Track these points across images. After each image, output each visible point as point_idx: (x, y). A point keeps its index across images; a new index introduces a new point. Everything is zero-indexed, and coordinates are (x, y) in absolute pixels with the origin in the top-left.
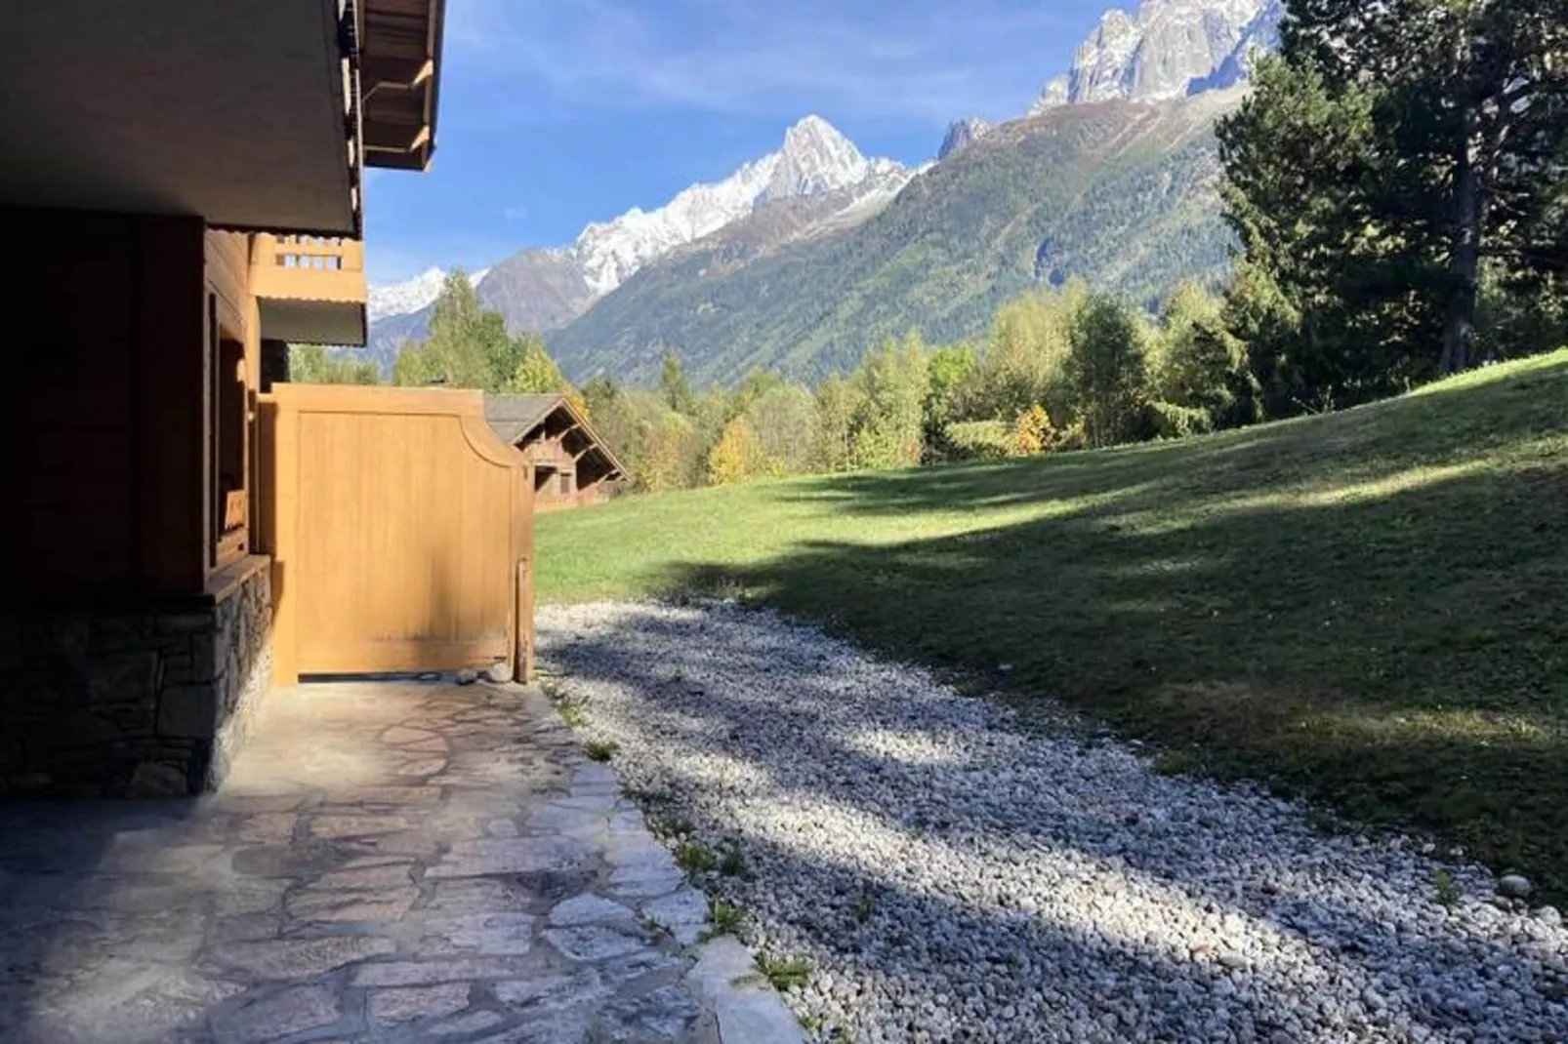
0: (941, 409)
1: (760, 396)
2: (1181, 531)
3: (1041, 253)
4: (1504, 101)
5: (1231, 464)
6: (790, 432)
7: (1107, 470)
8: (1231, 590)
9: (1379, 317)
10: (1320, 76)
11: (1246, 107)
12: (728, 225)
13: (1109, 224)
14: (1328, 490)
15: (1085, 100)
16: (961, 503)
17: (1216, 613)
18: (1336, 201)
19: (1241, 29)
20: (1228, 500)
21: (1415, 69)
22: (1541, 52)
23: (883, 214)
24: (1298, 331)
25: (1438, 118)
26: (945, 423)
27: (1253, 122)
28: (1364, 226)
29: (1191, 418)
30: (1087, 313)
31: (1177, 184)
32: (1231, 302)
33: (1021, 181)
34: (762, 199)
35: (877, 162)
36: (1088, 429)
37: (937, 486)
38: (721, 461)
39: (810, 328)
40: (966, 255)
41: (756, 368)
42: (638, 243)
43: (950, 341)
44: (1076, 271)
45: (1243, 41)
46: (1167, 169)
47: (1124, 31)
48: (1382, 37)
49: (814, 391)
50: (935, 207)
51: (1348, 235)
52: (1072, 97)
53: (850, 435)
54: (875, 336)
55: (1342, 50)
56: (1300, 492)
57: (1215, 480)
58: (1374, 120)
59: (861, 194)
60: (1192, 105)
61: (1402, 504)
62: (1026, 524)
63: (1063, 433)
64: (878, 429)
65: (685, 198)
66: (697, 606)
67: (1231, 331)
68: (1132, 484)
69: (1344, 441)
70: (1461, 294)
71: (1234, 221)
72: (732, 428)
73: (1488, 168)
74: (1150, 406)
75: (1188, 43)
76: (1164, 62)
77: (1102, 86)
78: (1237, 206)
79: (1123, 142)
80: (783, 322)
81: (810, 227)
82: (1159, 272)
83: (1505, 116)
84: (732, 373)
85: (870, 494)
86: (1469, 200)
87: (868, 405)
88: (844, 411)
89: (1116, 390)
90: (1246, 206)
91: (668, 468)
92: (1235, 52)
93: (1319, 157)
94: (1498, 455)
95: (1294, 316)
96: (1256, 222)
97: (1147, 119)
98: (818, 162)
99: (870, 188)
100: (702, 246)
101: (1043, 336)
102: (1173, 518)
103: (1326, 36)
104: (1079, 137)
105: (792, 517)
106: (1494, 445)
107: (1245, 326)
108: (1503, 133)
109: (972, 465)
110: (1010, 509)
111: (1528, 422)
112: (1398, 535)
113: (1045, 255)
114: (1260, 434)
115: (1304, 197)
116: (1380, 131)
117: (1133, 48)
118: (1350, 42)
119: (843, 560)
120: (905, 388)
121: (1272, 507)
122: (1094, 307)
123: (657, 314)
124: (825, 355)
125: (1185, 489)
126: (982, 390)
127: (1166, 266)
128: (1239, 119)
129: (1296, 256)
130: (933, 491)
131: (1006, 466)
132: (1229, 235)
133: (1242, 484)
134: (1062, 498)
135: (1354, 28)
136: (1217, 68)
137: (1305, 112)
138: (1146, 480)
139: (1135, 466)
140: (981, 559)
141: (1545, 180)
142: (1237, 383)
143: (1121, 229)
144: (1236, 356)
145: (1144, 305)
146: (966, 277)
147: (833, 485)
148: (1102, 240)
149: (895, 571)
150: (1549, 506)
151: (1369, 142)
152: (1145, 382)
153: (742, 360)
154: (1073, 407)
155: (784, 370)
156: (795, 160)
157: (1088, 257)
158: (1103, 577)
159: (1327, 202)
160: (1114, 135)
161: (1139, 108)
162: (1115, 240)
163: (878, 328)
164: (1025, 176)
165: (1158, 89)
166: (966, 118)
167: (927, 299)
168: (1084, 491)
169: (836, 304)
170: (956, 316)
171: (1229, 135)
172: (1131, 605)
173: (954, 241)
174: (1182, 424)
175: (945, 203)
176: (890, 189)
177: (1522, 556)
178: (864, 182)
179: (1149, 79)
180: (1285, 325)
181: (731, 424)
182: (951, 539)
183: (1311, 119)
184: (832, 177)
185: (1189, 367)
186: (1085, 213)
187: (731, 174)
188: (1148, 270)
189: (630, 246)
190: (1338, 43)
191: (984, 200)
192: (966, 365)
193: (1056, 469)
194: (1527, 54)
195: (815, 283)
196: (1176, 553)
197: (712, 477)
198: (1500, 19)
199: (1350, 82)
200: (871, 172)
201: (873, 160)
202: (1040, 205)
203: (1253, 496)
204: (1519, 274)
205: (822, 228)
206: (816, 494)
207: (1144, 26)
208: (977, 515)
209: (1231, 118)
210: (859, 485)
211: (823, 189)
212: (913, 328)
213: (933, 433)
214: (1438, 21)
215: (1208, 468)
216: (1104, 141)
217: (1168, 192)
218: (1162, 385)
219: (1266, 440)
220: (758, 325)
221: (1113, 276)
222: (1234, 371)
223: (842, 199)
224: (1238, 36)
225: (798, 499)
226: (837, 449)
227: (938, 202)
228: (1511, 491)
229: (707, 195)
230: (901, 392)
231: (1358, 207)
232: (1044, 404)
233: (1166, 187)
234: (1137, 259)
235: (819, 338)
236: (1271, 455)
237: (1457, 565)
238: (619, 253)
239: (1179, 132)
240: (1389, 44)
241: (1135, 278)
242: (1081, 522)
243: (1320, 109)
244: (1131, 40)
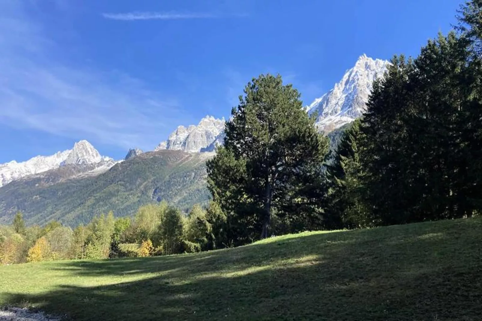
0: (117, 238)
1: (53, 230)
2: (187, 284)
3: (155, 192)
4: (277, 167)
5: (203, 263)
6: (62, 243)
7: (168, 263)
8: (200, 305)
9: (247, 221)
10: (234, 153)
11: (215, 159)
12: (49, 170)
13: (176, 185)
14: (229, 272)
15: (171, 149)
16: (120, 273)
17: (195, 312)
18: (237, 187)
19: (215, 137)
20: (202, 275)
21: (256, 156)
22: (285, 156)
23: (105, 173)
24: (226, 222)
25: (262, 169)
26: (119, 243)
27: (216, 163)
28: (243, 195)
29: (195, 246)
30: (167, 212)
31: (196, 176)
32: (208, 212)
33: (150, 170)
34: (63, 164)
35: (105, 157)
36: (164, 248)
37: (112, 266)
38: (33, 253)
39: (75, 207)
40: (131, 190)
41: (53, 219)
42: (13, 172)
43: (123, 216)
44: (165, 199)
45: (216, 140)
46: (193, 172)
47: (184, 132)
48: (249, 146)
49: (73, 230)
50: (123, 174)
51: (239, 197)
52: (168, 148)
53: (85, 245)
54: (98, 212)
55: (239, 148)
56: (222, 273)
57: (198, 268)
58: (247, 167)
59: (98, 166)
60: (202, 155)
61: (248, 278)
62: (140, 281)
63: (156, 249)
64: (95, 244)
65: (34, 160)
66: (11, 311)
67: (208, 221)
68: (174, 268)
69: (235, 258)
70: (266, 216)
71: (210, 189)
72: (40, 241)
73: (273, 183)
74: (183, 242)
75: (201, 138)
76: (194, 142)
77: (176, 146)
78: (211, 185)
79: (181, 162)
80: (65, 205)
81: (79, 174)
82: (189, 201)
83: (277, 171)
84: (43, 221)
85: (88, 268)
86: (269, 191)
87: (92, 235)
88: (83, 237)
89: (174, 236)
90: (214, 185)
91: (11, 254)
92: (213, 143)
93: (233, 175)
94: (273, 264)
95: (225, 218)
96: (216, 190)
97: (189, 157)
98: (85, 154)
99: (102, 165)
100: (38, 176)
101: (152, 217)
102: (185, 280)
103: (235, 144)
104: (169, 159)
105: (56, 276)
106: (272, 261)
107: (212, 219)
108: (276, 175)
109: (125, 259)
110: (136, 275)
111: (280, 255)
112: (247, 287)
113: (156, 192)
114: (213, 254)
115: (228, 185)
116: (248, 170)
117: (186, 137)
118: (241, 146)
119: (73, 292)
120: (106, 231)
121: (214, 277)
122: (169, 210)
123: (16, 198)
124: (79, 217)
125: (189, 270)
126: (132, 233)
127: (192, 199)
128: (213, 162)
129: (226, 201)
130: (109, 268)
131: (136, 260)
132: (209, 193)
133: (206, 270)
134: (152, 272)
135: (242, 143)
136: (209, 146)
137: (229, 162)
138: (179, 267)
139: (176, 262)
140: (123, 293)
141: (286, 188)
142: (209, 236)
143: (179, 187)
144: (209, 228)
145: (184, 210)
146: (130, 196)
147: (74, 264)
148: (173, 190)
149: (92, 297)
150: (284, 280)
151: (245, 173)
152: (183, 234)
153: (48, 216)
154: (160, 241)
155: (64, 221)
156: (77, 153)
157: (169, 195)
158: (162, 300)
159: (234, 187)
160: (179, 160)
161: (187, 154)
162: (177, 190)
163: (99, 210)
164: (152, 168)
165: (192, 149)
166: (135, 149)
167: (117, 202)
168: (159, 270)
169: (86, 200)
170: (125, 209)
171: (210, 166)
172: (170, 310)
173: (128, 184)
174: (192, 248)
175: (126, 173)
176: (108, 166)
177: (277, 295)
178: (100, 163)
179: (190, 146)
180: (223, 220)
181: (39, 239)
182: (114, 285)
183: (231, 165)
184: (89, 160)
185: (196, 230)
186: (169, 181)
187: (53, 154)
188: (186, 200)
189: (9, 173)
190: (239, 146)
191: (138, 174)
192: (127, 225)
193: (152, 262)
194: (282, 156)
195: (79, 192)
196: (185, 292)
197: (28, 258)
198: (276, 146)
199: (241, 156)
200: (102, 160)
201: (104, 157)
202: (155, 177)
203: (209, 274)
204: (280, 212)
205: (83, 175)
206: (67, 268)
207: (189, 131)
208: (124, 277)
209: (210, 161)
210: (84, 265)
211: (85, 163)
212: (111, 211)
213: (114, 246)
214: (262, 144)
215: (197, 264)
216: (176, 161)
217: (193, 178)
218: (188, 235)
219: (214, 256)
220: (56, 205)
221: (176, 201)
222: (208, 232)
223: (92, 167)
224: (214, 139)
225: (60, 269)
226: (79, 250)
227: (124, 173)
228: (275, 275)
229: (43, 160)
230: (104, 232)
231: (242, 189)
232: (151, 239)
233: (193, 176)
234: (183, 197)
235: (78, 211)
236: (215, 261)
237: (261, 297)
238: (4, 174)
239: (197, 162)
240: (250, 148)
241: (182, 202)
242: (157, 281)
243: (233, 162)
244: (186, 134)
